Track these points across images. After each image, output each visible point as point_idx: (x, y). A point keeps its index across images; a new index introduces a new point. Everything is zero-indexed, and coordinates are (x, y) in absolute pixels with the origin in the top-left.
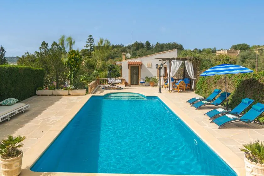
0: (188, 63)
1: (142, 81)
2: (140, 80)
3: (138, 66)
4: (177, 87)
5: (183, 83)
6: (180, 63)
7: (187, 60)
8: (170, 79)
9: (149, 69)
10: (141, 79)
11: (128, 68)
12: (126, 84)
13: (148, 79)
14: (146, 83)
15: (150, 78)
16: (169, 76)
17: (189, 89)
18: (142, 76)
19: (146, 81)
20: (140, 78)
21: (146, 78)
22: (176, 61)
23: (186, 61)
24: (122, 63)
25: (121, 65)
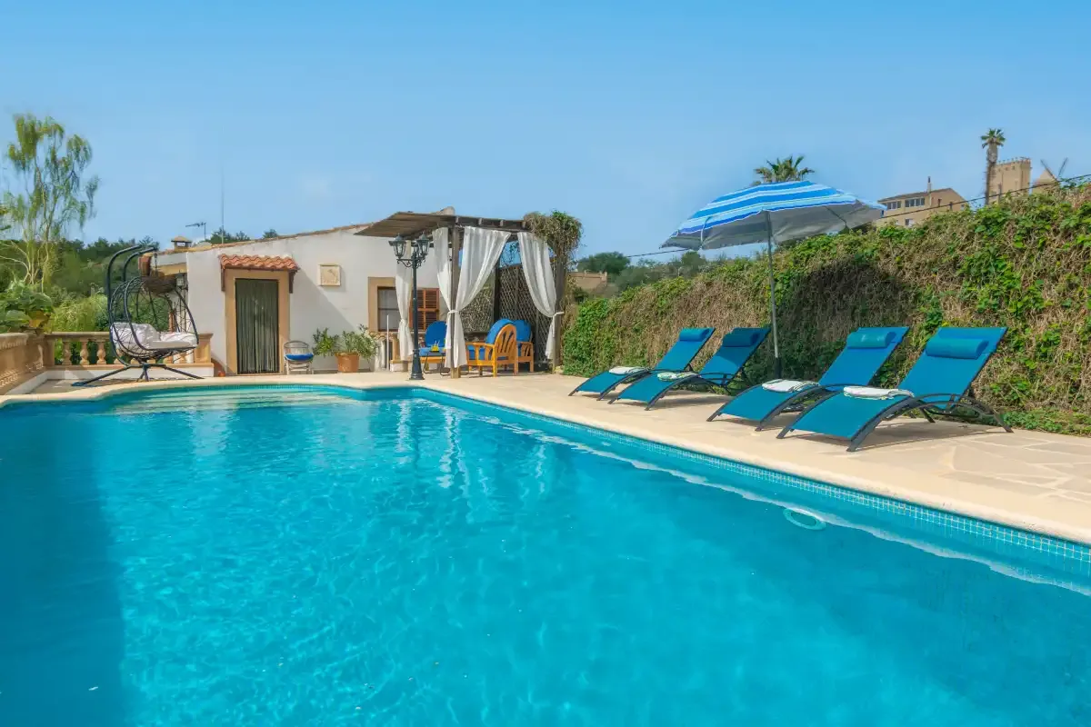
0: (530, 243)
1: (297, 352)
2: (287, 348)
3: (276, 282)
4: (487, 353)
5: (512, 334)
6: (499, 240)
7: (527, 229)
8: (458, 319)
9: (332, 297)
10: (291, 345)
11: (224, 288)
12: (219, 370)
13: (325, 343)
14: (315, 363)
15: (336, 337)
16: (453, 306)
17: (528, 364)
18: (297, 326)
19: (316, 352)
20: (288, 338)
21: (316, 338)
22: (481, 231)
23: (522, 235)
24: (184, 264)
25: (182, 271)
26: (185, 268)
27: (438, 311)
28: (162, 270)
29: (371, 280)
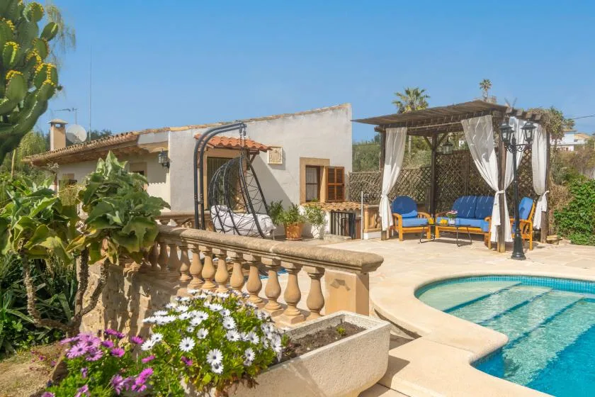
24: (165, 143)
25: (165, 149)
26: (167, 146)
27: (343, 185)
28: (148, 148)
29: (302, 159)
